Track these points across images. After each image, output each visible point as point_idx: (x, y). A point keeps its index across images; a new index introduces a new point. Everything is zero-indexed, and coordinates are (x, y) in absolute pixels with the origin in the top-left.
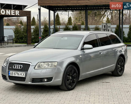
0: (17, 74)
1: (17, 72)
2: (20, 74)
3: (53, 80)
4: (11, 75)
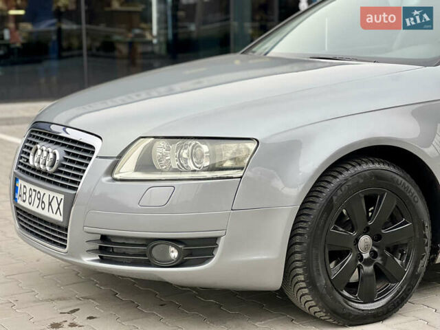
0: (37, 201)
1: (38, 189)
2: (46, 200)
3: (218, 253)
4: (21, 200)
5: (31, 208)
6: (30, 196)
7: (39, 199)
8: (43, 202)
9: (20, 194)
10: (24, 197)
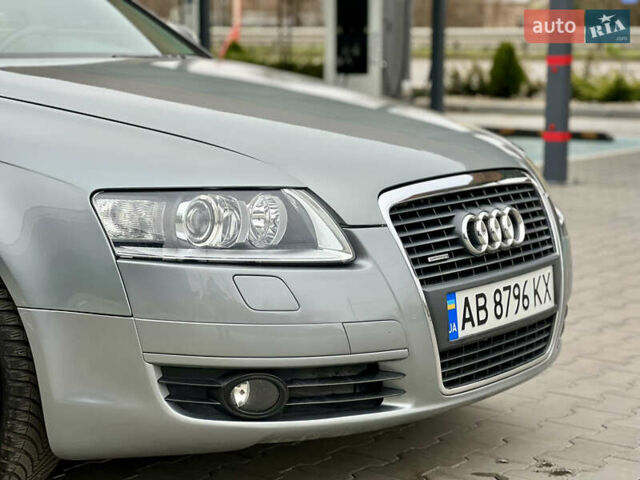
0: (514, 302)
1: (511, 282)
4: (473, 325)
5: (504, 321)
6: (498, 303)
7: (517, 297)
8: (525, 297)
9: (468, 316)
10: (482, 316)
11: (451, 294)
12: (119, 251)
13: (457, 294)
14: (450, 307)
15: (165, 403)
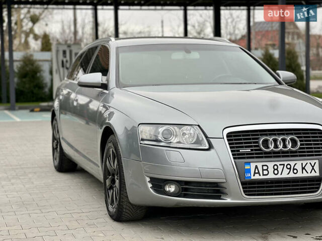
0: (286, 171)
2: (299, 167)
4: (260, 175)
5: (279, 176)
6: (275, 169)
7: (289, 169)
8: (295, 169)
9: (257, 171)
10: (265, 172)
11: (249, 163)
12: (141, 142)
13: (251, 164)
14: (247, 167)
15: (150, 189)
